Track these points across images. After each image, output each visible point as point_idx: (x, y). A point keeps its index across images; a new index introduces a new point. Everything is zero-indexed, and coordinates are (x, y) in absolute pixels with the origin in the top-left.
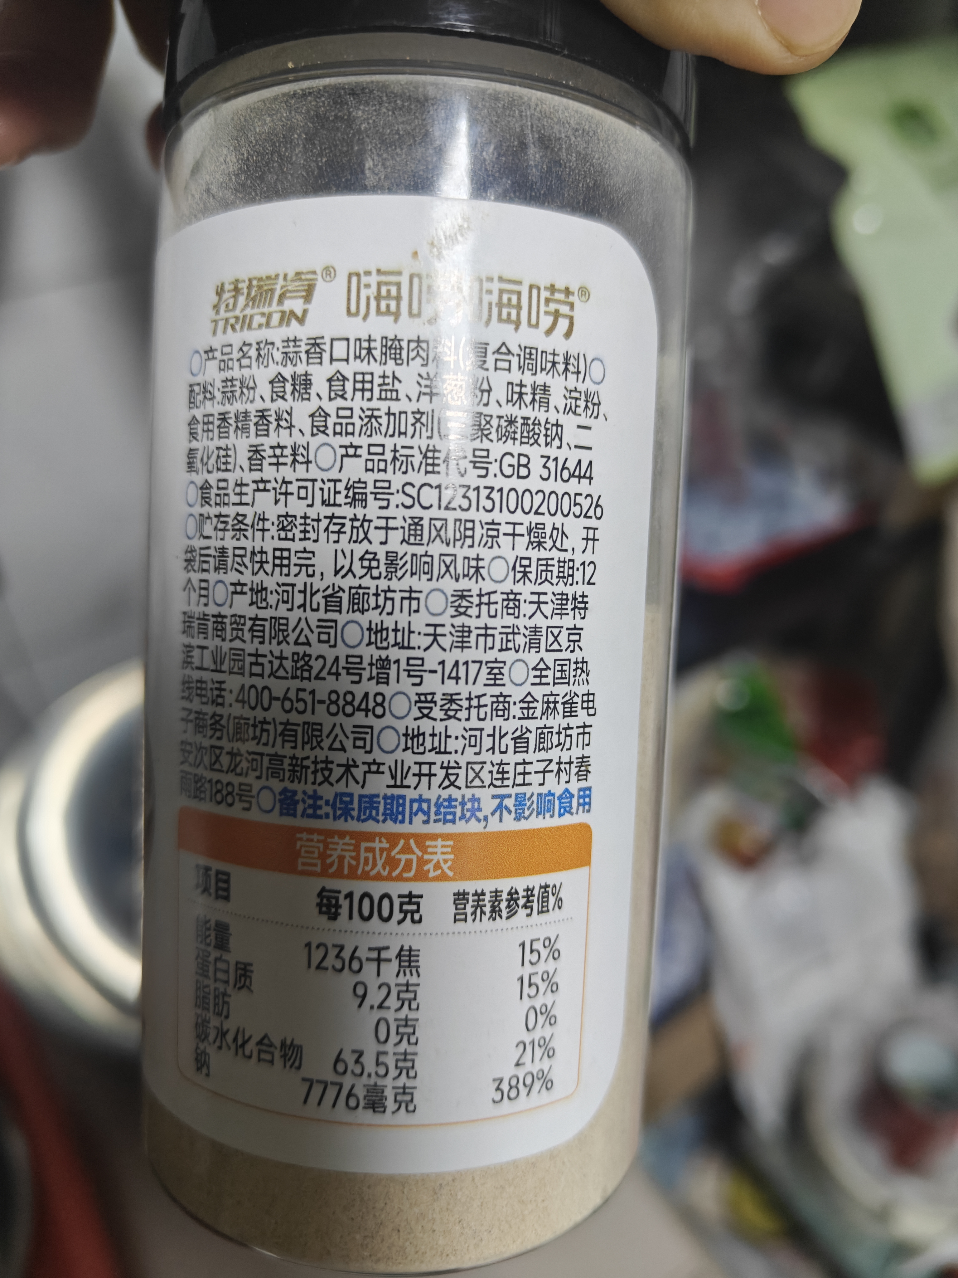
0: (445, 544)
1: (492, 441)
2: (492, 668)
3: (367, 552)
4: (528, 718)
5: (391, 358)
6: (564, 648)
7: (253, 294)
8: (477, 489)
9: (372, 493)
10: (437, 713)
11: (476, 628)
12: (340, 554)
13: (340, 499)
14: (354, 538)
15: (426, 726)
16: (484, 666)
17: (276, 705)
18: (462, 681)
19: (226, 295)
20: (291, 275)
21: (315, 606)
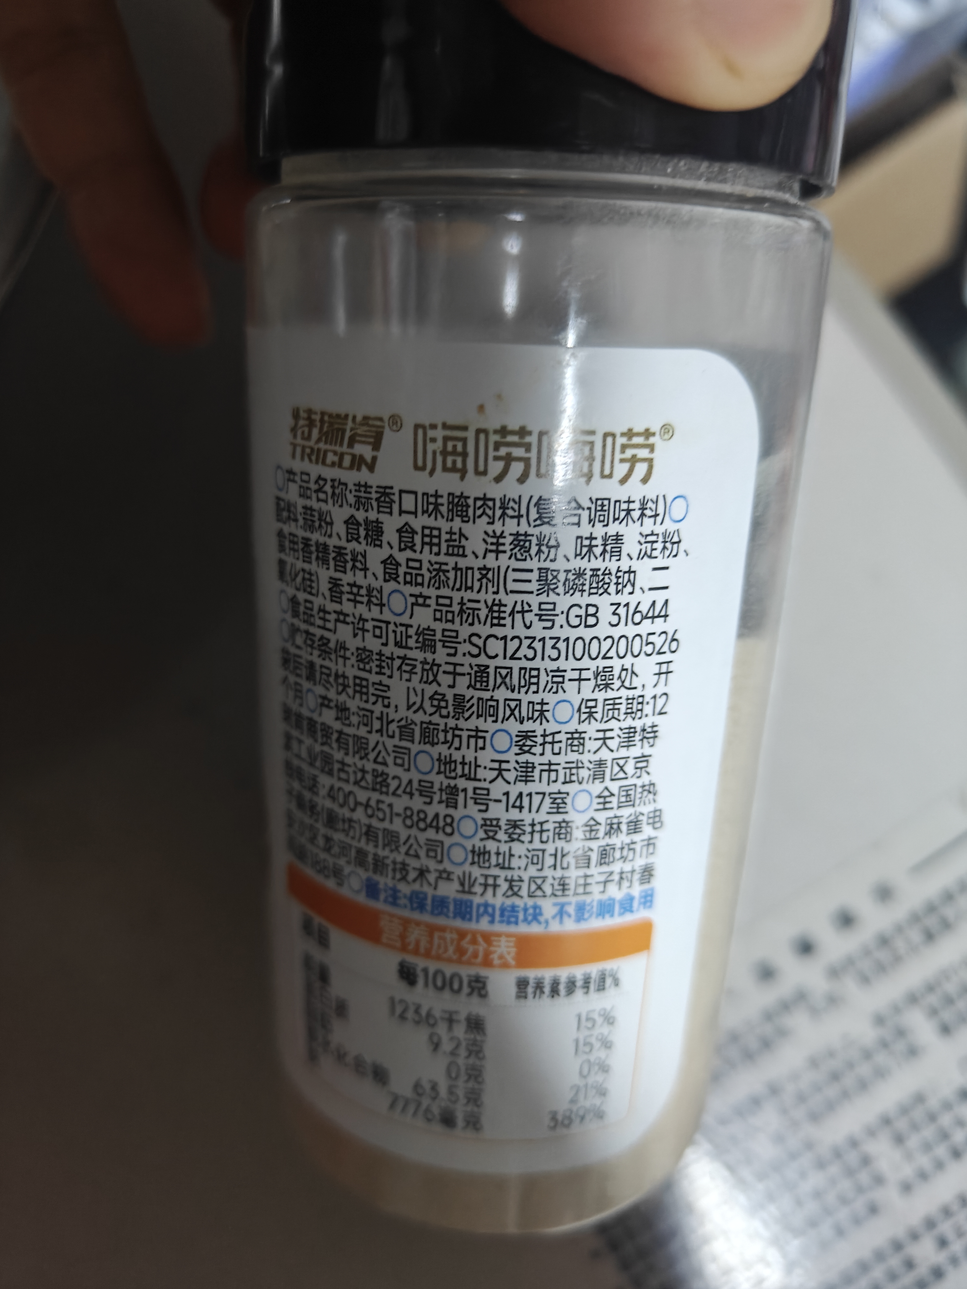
0: (509, 690)
1: (558, 594)
2: (555, 799)
3: (436, 693)
4: (591, 839)
5: (457, 516)
6: (630, 775)
7: (325, 429)
8: (543, 640)
9: (440, 641)
10: (501, 836)
11: (540, 764)
12: (411, 691)
13: (411, 642)
14: (425, 679)
15: (491, 846)
16: (547, 797)
17: (360, 810)
18: (526, 810)
19: (301, 422)
20: (359, 419)
21: (391, 733)
